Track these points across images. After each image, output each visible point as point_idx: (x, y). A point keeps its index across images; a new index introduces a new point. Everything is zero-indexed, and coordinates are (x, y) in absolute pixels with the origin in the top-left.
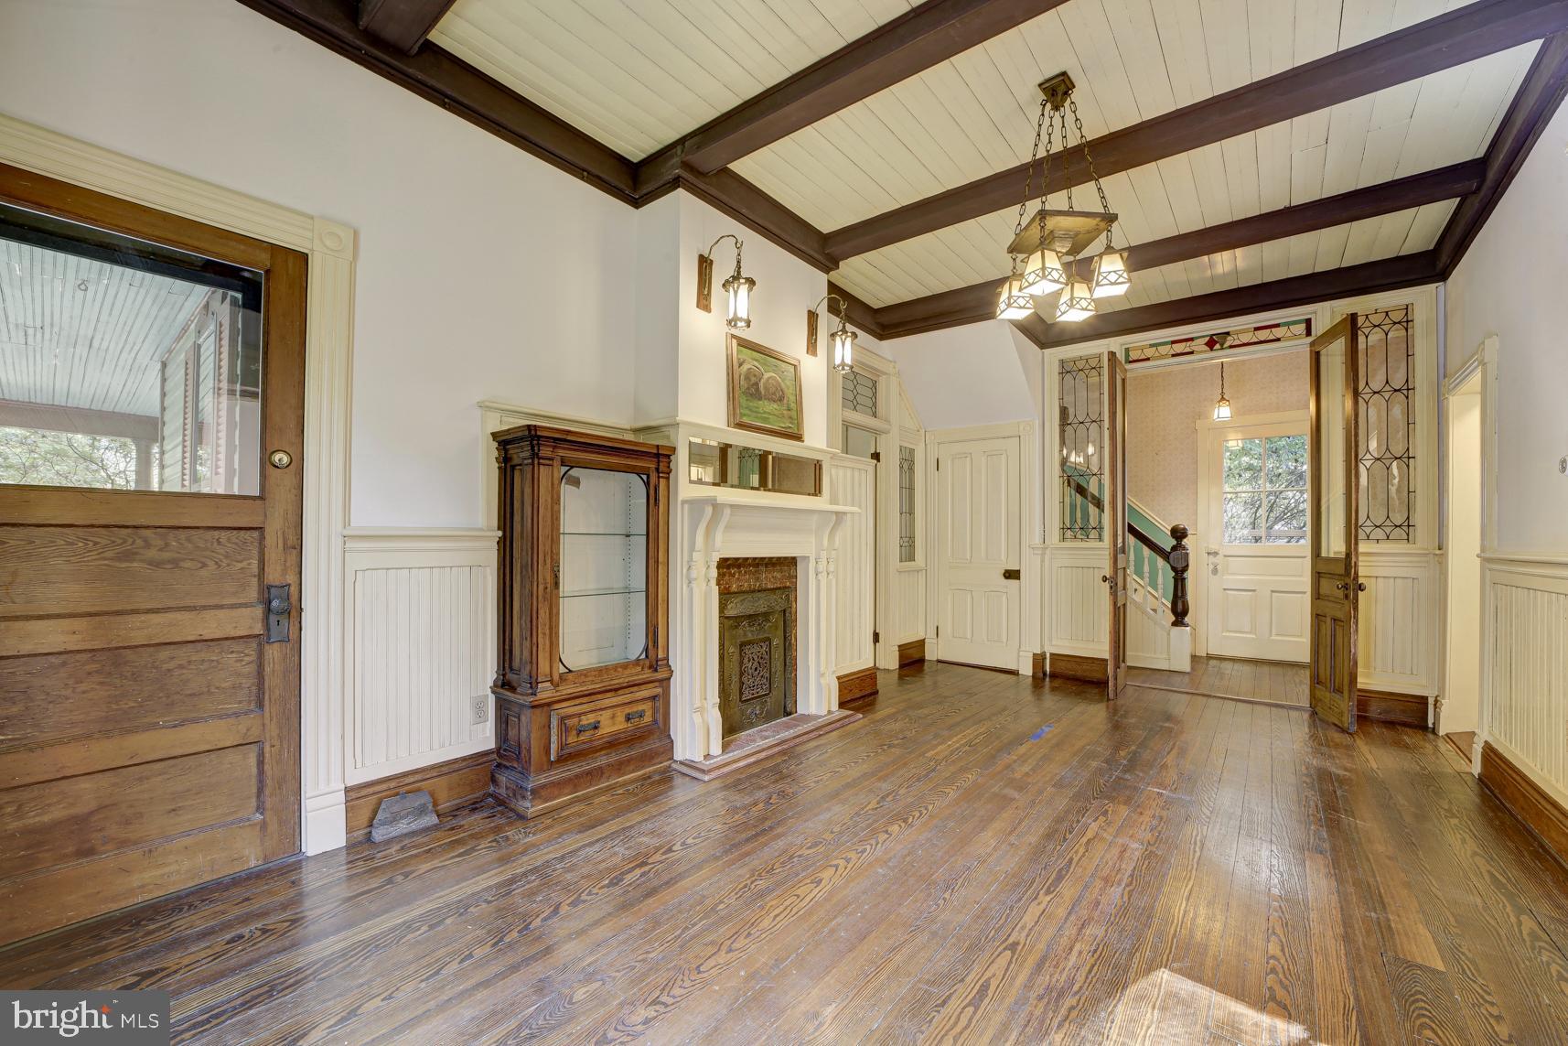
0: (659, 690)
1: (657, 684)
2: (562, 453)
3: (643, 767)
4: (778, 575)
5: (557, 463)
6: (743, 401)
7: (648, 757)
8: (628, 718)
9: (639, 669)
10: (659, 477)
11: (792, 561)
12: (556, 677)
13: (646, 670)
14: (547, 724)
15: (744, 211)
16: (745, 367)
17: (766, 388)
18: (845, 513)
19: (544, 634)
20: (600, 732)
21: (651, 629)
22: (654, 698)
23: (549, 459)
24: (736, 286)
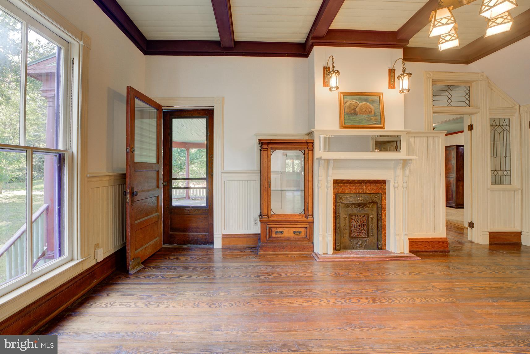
0: (308, 226)
1: (308, 223)
2: (271, 146)
3: (300, 251)
4: (374, 188)
5: (269, 149)
6: (347, 117)
7: (304, 248)
8: (295, 233)
9: (301, 217)
10: (308, 151)
11: (384, 182)
12: (269, 215)
13: (304, 218)
14: (266, 228)
15: (345, 42)
16: (348, 104)
17: (360, 109)
18: (411, 160)
19: (265, 201)
20: (283, 235)
21: (306, 204)
22: (306, 228)
23: (266, 149)
24: (331, 75)
